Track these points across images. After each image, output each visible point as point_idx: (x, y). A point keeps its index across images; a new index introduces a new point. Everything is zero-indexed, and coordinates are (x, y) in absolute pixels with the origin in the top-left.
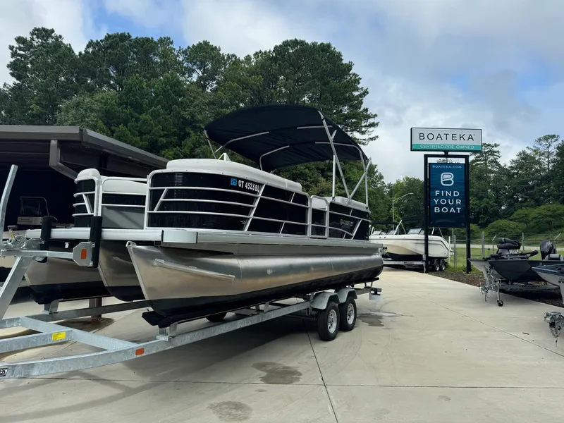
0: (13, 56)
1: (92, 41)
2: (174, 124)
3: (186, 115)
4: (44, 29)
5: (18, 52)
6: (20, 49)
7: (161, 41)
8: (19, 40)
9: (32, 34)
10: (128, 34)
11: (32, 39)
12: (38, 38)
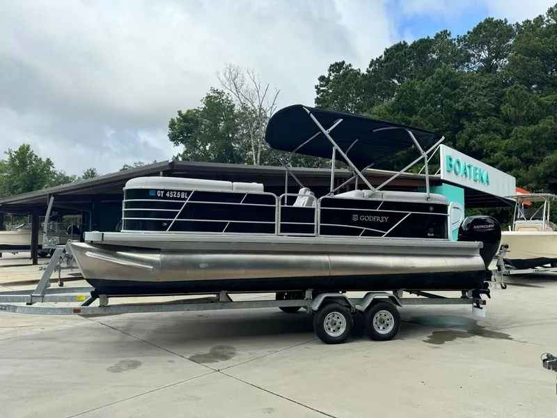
0: (318, 93)
1: (373, 60)
2: (447, 119)
3: (458, 106)
4: (336, 63)
5: (321, 88)
6: (321, 86)
7: (438, 36)
8: (322, 78)
9: (330, 70)
10: (404, 42)
11: (330, 75)
12: (333, 72)
